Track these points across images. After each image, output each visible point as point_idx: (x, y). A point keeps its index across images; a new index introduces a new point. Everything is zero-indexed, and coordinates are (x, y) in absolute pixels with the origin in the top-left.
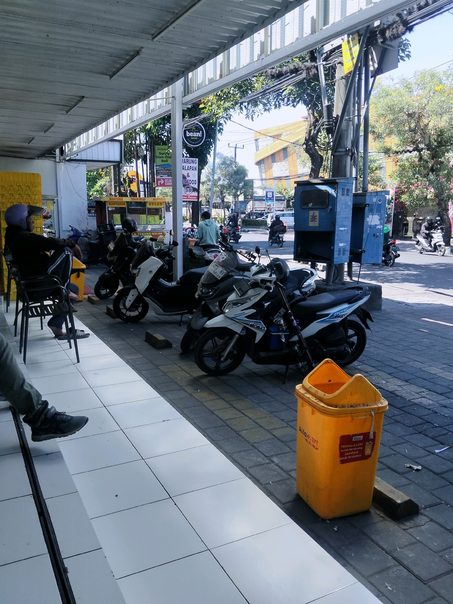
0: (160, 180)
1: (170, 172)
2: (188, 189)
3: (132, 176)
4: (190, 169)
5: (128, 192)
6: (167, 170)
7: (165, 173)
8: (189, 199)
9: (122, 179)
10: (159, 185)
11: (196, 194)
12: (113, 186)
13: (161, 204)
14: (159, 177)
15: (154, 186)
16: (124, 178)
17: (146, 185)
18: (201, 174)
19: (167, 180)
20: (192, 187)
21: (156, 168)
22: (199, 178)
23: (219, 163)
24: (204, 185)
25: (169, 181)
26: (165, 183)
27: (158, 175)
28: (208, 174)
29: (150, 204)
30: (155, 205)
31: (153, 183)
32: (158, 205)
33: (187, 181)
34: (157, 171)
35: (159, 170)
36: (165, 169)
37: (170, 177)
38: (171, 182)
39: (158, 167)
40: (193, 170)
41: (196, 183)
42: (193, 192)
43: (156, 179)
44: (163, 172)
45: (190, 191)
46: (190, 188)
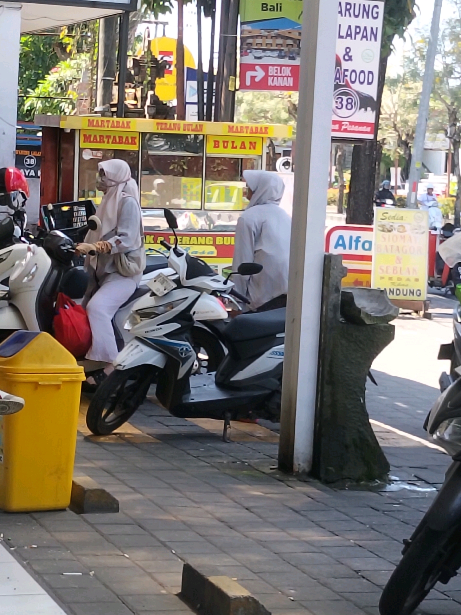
0: (252, 67)
1: (288, 45)
2: (345, 98)
3: (161, 53)
4: (356, 33)
5: (148, 103)
6: (278, 36)
7: (269, 47)
8: (346, 131)
9: (130, 64)
10: (248, 83)
11: (369, 116)
12: (100, 85)
13: (253, 145)
14: (249, 59)
15: (231, 89)
16: (138, 58)
17: (206, 83)
18: (390, 53)
19: (275, 69)
20: (357, 92)
21: (243, 29)
22: (384, 63)
23: (453, 21)
24: (399, 88)
25: (281, 72)
26: (269, 78)
27: (249, 51)
28: (412, 53)
29: (217, 143)
30: (233, 147)
31: (231, 77)
32: (241, 148)
33: (344, 73)
34: (246, 41)
35: (252, 37)
36: (272, 34)
37: (288, 58)
38: (288, 77)
39: (248, 26)
40: (366, 37)
41: (370, 81)
42: (360, 109)
43: (241, 64)
44: (264, 44)
45: (350, 105)
46: (352, 96)
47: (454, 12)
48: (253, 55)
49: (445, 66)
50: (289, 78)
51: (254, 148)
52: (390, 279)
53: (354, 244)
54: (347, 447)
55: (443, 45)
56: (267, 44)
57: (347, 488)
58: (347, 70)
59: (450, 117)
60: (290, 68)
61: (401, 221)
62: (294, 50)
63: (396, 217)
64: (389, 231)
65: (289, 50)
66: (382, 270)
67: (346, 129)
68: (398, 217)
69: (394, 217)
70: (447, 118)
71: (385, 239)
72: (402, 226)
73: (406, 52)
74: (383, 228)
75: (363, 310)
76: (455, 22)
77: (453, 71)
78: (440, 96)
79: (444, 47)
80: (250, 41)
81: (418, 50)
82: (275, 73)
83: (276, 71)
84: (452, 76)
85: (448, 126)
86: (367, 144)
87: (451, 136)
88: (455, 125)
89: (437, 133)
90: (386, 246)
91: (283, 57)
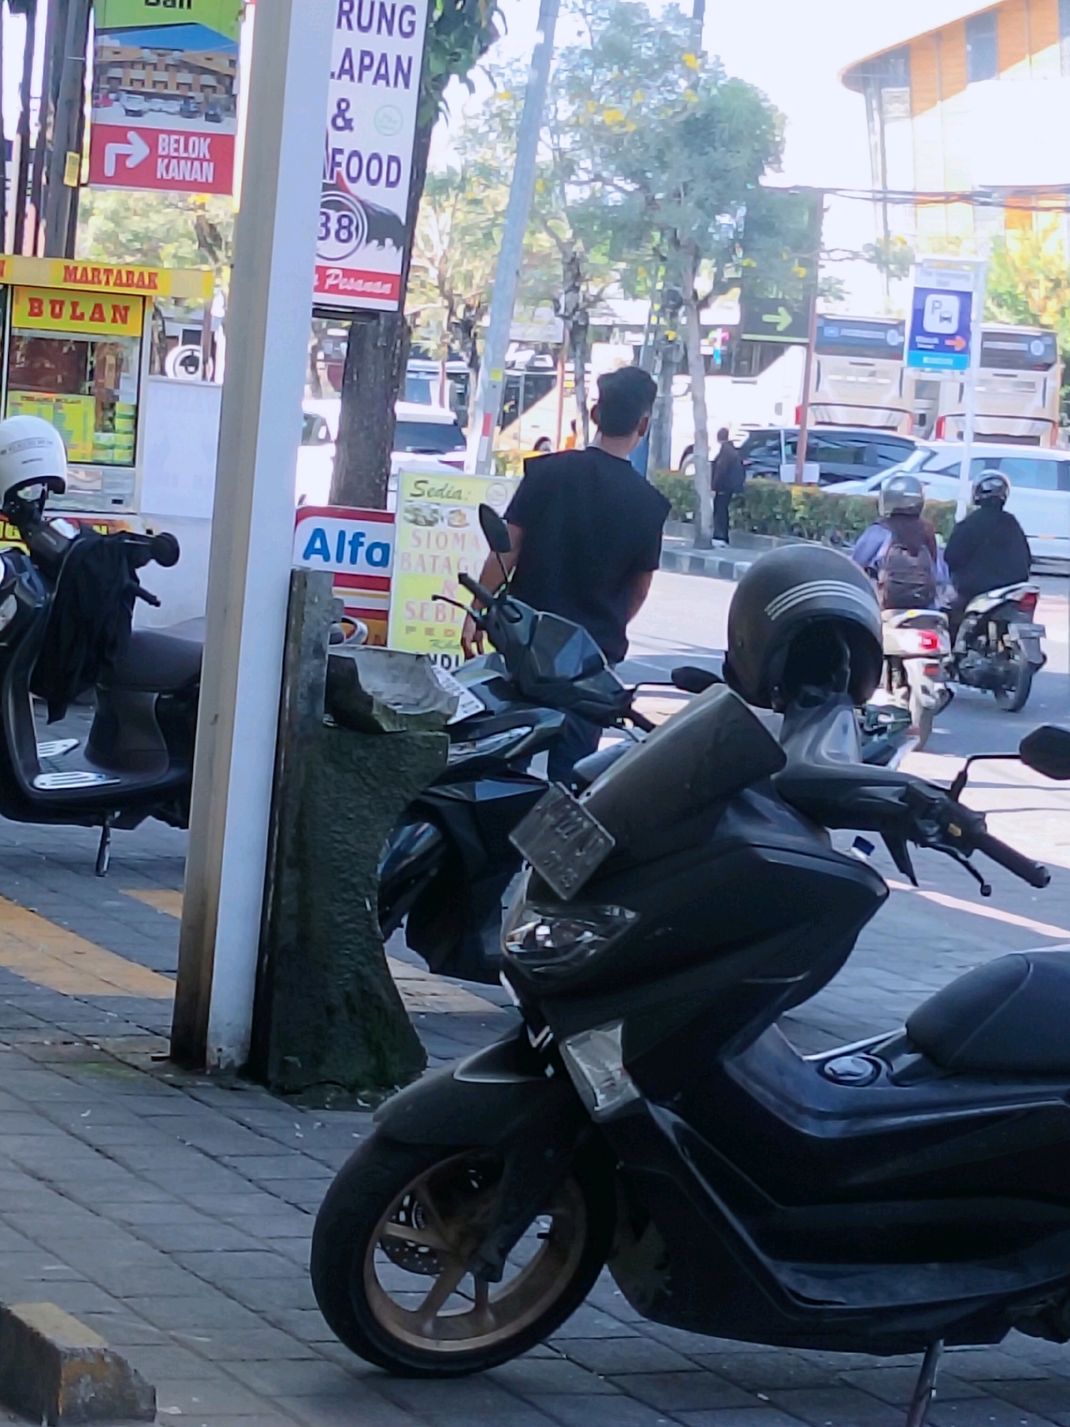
0: (119, 134)
1: (203, 87)
2: (334, 215)
4: (363, 68)
6: (181, 65)
7: (160, 89)
8: (334, 289)
10: (110, 170)
11: (386, 258)
13: (121, 314)
14: (114, 115)
15: (70, 181)
18: (437, 118)
19: (172, 141)
20: (361, 202)
21: (100, 44)
22: (424, 141)
23: (577, 51)
24: (452, 200)
25: (186, 149)
26: (160, 160)
27: (112, 96)
28: (482, 122)
29: (36, 305)
30: (74, 317)
31: (70, 154)
32: (92, 319)
33: (334, 158)
34: (106, 72)
35: (120, 64)
36: (169, 60)
37: (204, 117)
38: (201, 160)
39: (112, 38)
40: (386, 77)
41: (393, 178)
42: (368, 241)
43: (93, 126)
44: (148, 83)
45: (345, 232)
46: (350, 210)
47: (580, 33)
48: (123, 106)
49: (557, 154)
50: (205, 164)
51: (124, 321)
52: (429, 631)
53: (348, 549)
54: (330, 1011)
55: (553, 108)
56: (155, 83)
57: (327, 1106)
58: (340, 151)
59: (565, 272)
60: (208, 140)
61: (455, 501)
62: (218, 101)
63: (445, 493)
64: (430, 523)
65: (206, 98)
66: (413, 612)
67: (337, 285)
68: (449, 492)
69: (442, 490)
70: (559, 270)
71: (419, 541)
72: (459, 511)
73: (471, 118)
74: (416, 515)
75: (376, 698)
76: (582, 56)
77: (575, 167)
78: (545, 222)
79: (557, 111)
80: (116, 72)
81: (498, 115)
82: (172, 150)
83: (176, 146)
84: (573, 178)
85: (562, 291)
86: (382, 322)
87: (567, 314)
88: (577, 289)
89: (536, 305)
90: (421, 557)
91: (190, 115)
